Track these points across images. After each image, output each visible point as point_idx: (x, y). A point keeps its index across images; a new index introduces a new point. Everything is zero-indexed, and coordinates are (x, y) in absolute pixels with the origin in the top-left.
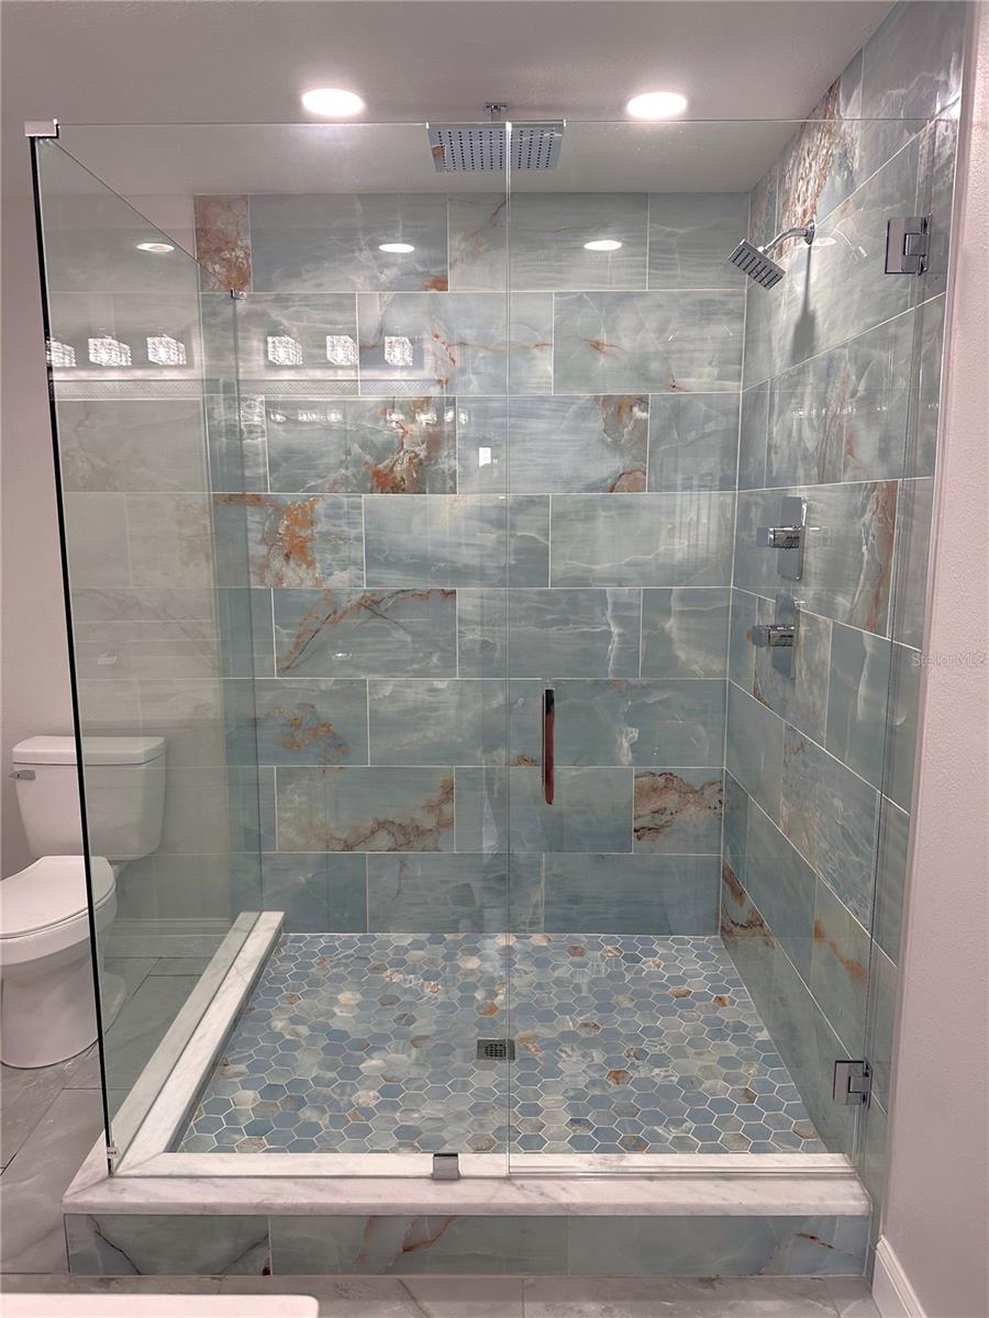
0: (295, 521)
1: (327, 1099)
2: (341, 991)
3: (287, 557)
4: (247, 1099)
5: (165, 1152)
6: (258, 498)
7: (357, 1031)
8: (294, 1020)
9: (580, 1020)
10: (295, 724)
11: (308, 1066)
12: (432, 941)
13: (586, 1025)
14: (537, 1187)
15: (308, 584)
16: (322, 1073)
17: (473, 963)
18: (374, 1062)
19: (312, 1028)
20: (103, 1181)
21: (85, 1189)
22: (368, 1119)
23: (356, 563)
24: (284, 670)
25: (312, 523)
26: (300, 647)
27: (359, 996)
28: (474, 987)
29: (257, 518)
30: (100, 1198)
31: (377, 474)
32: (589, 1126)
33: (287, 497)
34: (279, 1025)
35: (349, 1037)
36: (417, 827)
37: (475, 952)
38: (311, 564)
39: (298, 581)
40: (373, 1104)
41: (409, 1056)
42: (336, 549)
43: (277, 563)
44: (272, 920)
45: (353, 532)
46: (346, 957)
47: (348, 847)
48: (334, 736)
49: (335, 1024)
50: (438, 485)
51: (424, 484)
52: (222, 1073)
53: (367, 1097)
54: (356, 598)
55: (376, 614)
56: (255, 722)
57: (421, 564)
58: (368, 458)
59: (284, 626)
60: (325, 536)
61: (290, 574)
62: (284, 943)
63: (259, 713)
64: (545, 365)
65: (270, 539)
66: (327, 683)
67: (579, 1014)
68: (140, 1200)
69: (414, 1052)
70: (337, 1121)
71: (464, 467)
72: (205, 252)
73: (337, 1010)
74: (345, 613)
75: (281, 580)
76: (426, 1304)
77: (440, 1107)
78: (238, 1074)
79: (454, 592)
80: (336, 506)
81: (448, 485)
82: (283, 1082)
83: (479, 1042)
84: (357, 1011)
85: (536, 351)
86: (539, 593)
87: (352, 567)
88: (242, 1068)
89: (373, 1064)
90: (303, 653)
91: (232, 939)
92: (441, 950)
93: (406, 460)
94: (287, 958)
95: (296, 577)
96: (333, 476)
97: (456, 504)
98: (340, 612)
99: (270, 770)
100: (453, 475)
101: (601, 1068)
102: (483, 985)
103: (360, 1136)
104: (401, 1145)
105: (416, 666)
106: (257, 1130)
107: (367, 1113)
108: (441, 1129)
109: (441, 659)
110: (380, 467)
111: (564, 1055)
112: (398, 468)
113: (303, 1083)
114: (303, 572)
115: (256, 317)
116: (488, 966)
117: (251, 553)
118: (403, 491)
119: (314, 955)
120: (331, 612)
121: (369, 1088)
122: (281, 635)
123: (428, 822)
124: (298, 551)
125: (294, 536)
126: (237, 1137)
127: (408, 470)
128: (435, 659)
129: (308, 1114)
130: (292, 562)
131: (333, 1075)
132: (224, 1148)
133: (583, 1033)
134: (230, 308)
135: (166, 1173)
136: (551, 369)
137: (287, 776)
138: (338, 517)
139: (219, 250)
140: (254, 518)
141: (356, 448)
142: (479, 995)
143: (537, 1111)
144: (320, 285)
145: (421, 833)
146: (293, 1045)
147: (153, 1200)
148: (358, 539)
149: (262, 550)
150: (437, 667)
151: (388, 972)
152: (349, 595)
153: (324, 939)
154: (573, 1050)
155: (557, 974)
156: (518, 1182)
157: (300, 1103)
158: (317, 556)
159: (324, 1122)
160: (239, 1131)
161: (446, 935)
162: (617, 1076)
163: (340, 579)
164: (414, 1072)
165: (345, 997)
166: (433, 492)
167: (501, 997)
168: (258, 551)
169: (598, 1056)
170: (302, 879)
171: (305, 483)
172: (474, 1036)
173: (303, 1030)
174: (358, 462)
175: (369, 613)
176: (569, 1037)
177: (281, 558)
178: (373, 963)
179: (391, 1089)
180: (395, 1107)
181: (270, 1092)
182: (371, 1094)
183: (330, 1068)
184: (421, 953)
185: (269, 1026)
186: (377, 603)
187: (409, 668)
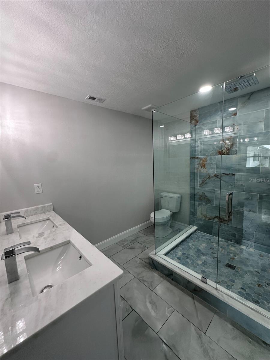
0: (203, 161)
1: (192, 259)
2: (203, 243)
3: (202, 167)
4: (179, 253)
5: (163, 255)
6: (197, 157)
7: (203, 251)
8: (193, 245)
9: (255, 270)
10: (201, 196)
11: (192, 253)
12: (225, 241)
13: (256, 271)
14: (222, 294)
15: (205, 172)
16: (193, 255)
17: (233, 249)
18: (204, 257)
19: (195, 247)
20: (154, 254)
21: (152, 254)
22: (198, 266)
23: (214, 168)
24: (200, 186)
25: (206, 161)
26: (203, 182)
27: (206, 246)
28: (231, 253)
29: (197, 161)
30: (153, 256)
31: (219, 152)
32: (245, 291)
33: (202, 157)
34: (190, 244)
35: (201, 251)
36: (224, 219)
37: (234, 247)
38: (206, 168)
39: (203, 171)
40: (200, 264)
41: (211, 259)
42: (210, 166)
43: (200, 168)
44: (195, 228)
45: (214, 163)
46: (207, 238)
47: (210, 220)
48: (208, 199)
49: (199, 248)
50: (232, 153)
51: (229, 153)
52: (178, 248)
53: (199, 262)
54: (214, 175)
55: (217, 178)
56: (195, 195)
57: (228, 169)
58: (218, 149)
59: (200, 179)
60: (209, 163)
61: (202, 170)
62: (197, 232)
63: (195, 193)
64: (262, 126)
65: (199, 164)
66: (207, 189)
67: (255, 268)
68: (157, 259)
69: (212, 259)
70: (192, 263)
71: (239, 149)
72: (192, 119)
73: (201, 246)
74: (211, 177)
75: (200, 171)
76: (196, 302)
77: (212, 270)
78: (180, 249)
79: (235, 174)
80: (211, 158)
81: (235, 153)
82: (186, 253)
83: (227, 263)
84: (205, 248)
85: (259, 123)
86: (257, 175)
87: (213, 169)
88: (181, 248)
89: (203, 258)
90: (203, 183)
91: (187, 229)
92: (227, 244)
93: (226, 149)
94: (196, 235)
95: (203, 170)
96: (211, 153)
97: (236, 157)
98: (210, 177)
99: (196, 203)
100: (236, 151)
101: (255, 282)
102: (233, 253)
103: (195, 268)
104: (201, 273)
105: (225, 188)
106: (179, 258)
107: (198, 265)
108: (211, 274)
109: (231, 187)
110: (220, 150)
111: (247, 275)
112: (224, 150)
113: (189, 255)
114: (204, 169)
115: (200, 128)
116: (236, 250)
117: (196, 166)
118: (225, 155)
119: (201, 236)
120: (209, 177)
121: (201, 261)
122: (200, 181)
123: (227, 219)
124: (204, 166)
125: (203, 163)
126: (175, 258)
127: (226, 151)
128: (230, 187)
129: (188, 260)
130: (202, 168)
131: (195, 256)
132: (173, 259)
133: (255, 273)
134: (195, 127)
135: (162, 257)
136: (263, 126)
137: (199, 205)
138: (211, 160)
139: (194, 118)
140: (196, 160)
141: (216, 148)
142: (231, 255)
143: (234, 282)
144: (210, 120)
145: (225, 220)
146: (190, 248)
147: (158, 260)
148: (215, 164)
149: (198, 166)
150: (230, 189)
151: (214, 244)
152: (212, 174)
153: (204, 234)
154: (250, 275)
155: (253, 258)
156: (218, 291)
157: (188, 258)
158: (207, 167)
159: (190, 262)
160: (176, 257)
161: (229, 242)
162: (259, 285)
163: (211, 171)
164: (210, 262)
165: (204, 245)
166: (231, 154)
167: (237, 257)
168: (197, 166)
169: (256, 279)
170: (201, 222)
171: (205, 154)
172: (227, 262)
173: (194, 247)
174: (215, 150)
175: (216, 177)
176: (251, 272)
177: (200, 167)
178: (212, 241)
179: (204, 263)
180: (204, 266)
181: (184, 254)
182: (201, 262)
183: (195, 255)
184: (222, 243)
185: (188, 244)
186: (218, 176)
187: (224, 188)
